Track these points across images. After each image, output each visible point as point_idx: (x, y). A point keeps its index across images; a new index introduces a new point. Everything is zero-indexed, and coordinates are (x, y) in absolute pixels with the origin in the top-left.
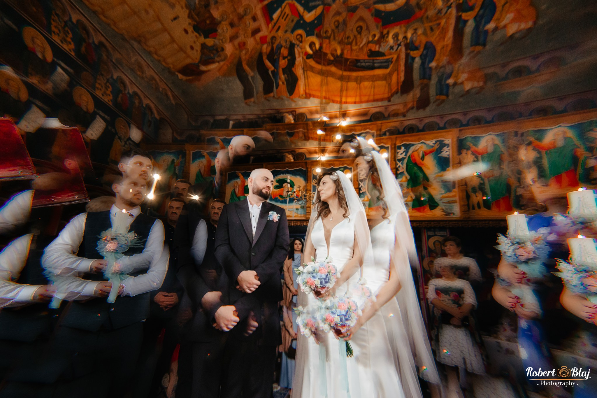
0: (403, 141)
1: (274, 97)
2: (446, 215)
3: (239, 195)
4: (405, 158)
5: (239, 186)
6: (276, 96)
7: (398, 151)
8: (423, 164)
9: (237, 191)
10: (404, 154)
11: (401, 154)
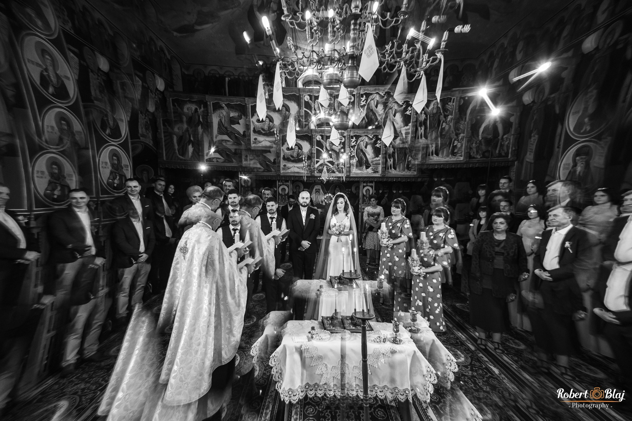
0: (365, 90)
1: (264, 44)
2: (374, 173)
3: (226, 125)
4: (366, 105)
5: (225, 117)
6: (266, 44)
7: (362, 98)
8: (376, 111)
9: (223, 121)
10: (365, 101)
11: (363, 101)
